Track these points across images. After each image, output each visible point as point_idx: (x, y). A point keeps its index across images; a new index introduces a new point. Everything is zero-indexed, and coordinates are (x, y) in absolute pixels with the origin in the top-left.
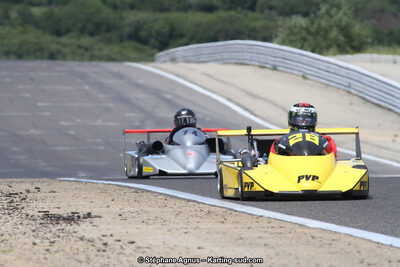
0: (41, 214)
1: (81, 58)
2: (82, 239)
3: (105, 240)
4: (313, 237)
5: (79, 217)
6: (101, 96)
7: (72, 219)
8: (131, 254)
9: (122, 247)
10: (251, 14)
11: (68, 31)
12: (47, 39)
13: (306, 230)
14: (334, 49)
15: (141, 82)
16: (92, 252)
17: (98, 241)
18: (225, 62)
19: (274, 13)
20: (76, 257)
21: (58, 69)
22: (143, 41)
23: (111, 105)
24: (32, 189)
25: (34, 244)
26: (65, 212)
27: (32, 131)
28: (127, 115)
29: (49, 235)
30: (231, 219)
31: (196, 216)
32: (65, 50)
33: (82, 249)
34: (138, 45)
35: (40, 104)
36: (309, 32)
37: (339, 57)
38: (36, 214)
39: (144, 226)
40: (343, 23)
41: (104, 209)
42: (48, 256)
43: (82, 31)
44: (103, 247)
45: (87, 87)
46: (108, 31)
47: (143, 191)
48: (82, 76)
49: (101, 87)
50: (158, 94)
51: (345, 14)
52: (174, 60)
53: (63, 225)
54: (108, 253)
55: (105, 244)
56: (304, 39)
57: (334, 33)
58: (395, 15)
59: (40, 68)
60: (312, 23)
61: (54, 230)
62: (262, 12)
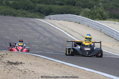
0: (7, 62)
1: (23, 17)
2: (18, 70)
3: (25, 70)
4: (87, 74)
5: (18, 63)
6: (28, 28)
7: (16, 64)
8: (33, 75)
9: (30, 73)
10: (73, 7)
11: (20, 8)
12: (13, 10)
13: (85, 71)
14: (98, 19)
15: (40, 25)
16: (21, 74)
17: (23, 71)
18: (65, 20)
19: (80, 7)
20: (16, 75)
21: (16, 19)
22: (41, 13)
23: (30, 31)
24: (5, 54)
25: (4, 70)
26: (14, 61)
27: (7, 37)
29: (9, 68)
30: (63, 66)
31: (53, 65)
32: (18, 14)
33: (18, 73)
34: (39, 13)
35: (10, 29)
36: (90, 13)
38: (6, 61)
39: (37, 67)
40: (101, 11)
41: (26, 61)
42: (8, 74)
43: (24, 9)
44: (24, 73)
45: (24, 25)
46: (31, 9)
47: (38, 57)
48: (23, 22)
50: (44, 29)
51: (101, 9)
52: (50, 19)
53: (13, 65)
54: (26, 74)
55: (25, 72)
56: (89, 15)
58: (116, 10)
59: (10, 19)
60: (92, 11)
61: (10, 66)
62: (77, 6)
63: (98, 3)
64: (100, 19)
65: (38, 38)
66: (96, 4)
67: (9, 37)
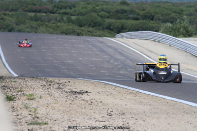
0: (69, 91)
1: (89, 35)
2: (83, 100)
3: (92, 101)
4: (167, 103)
5: (83, 92)
6: (95, 49)
7: (80, 93)
8: (101, 106)
9: (97, 104)
10: (151, 22)
11: (84, 25)
12: (76, 28)
13: (165, 100)
14: (182, 35)
15: (110, 45)
16: (87, 105)
17: (89, 101)
18: (141, 39)
19: (160, 21)
20: (81, 106)
21: (80, 39)
22: (112, 30)
23: (98, 53)
24: (67, 82)
25: (66, 101)
26: (78, 90)
27: (70, 61)
28: (104, 56)
29: (72, 98)
30: (138, 95)
31: (126, 93)
32: (83, 32)
33: (83, 104)
34: (109, 31)
35: (72, 51)
36: (173, 29)
37: (183, 38)
39: (106, 96)
41: (92, 90)
42: (71, 105)
43: (90, 25)
44: (91, 103)
45: (90, 46)
46: (99, 26)
47: (107, 84)
48: (88, 42)
49: (95, 46)
50: (115, 49)
51: (186, 23)
52: (122, 37)
53: (77, 95)
54: (93, 105)
56: (171, 32)
57: (182, 30)
59: (73, 39)
60: (174, 26)
61: (74, 96)
62: (156, 21)
63: (182, 16)
64: (185, 36)
65: (108, 61)
66: (179, 18)
67: (72, 62)
